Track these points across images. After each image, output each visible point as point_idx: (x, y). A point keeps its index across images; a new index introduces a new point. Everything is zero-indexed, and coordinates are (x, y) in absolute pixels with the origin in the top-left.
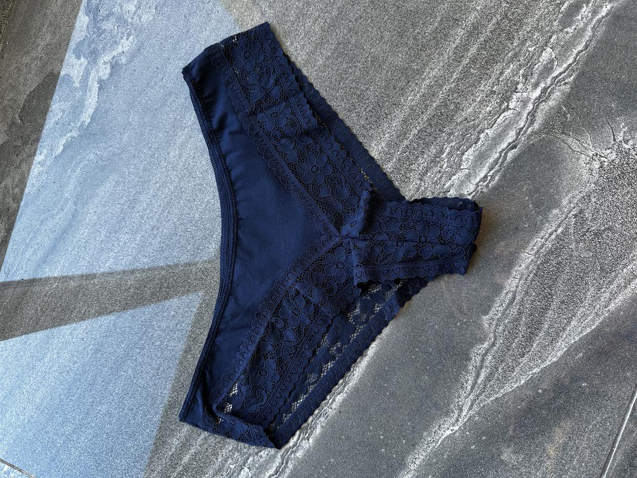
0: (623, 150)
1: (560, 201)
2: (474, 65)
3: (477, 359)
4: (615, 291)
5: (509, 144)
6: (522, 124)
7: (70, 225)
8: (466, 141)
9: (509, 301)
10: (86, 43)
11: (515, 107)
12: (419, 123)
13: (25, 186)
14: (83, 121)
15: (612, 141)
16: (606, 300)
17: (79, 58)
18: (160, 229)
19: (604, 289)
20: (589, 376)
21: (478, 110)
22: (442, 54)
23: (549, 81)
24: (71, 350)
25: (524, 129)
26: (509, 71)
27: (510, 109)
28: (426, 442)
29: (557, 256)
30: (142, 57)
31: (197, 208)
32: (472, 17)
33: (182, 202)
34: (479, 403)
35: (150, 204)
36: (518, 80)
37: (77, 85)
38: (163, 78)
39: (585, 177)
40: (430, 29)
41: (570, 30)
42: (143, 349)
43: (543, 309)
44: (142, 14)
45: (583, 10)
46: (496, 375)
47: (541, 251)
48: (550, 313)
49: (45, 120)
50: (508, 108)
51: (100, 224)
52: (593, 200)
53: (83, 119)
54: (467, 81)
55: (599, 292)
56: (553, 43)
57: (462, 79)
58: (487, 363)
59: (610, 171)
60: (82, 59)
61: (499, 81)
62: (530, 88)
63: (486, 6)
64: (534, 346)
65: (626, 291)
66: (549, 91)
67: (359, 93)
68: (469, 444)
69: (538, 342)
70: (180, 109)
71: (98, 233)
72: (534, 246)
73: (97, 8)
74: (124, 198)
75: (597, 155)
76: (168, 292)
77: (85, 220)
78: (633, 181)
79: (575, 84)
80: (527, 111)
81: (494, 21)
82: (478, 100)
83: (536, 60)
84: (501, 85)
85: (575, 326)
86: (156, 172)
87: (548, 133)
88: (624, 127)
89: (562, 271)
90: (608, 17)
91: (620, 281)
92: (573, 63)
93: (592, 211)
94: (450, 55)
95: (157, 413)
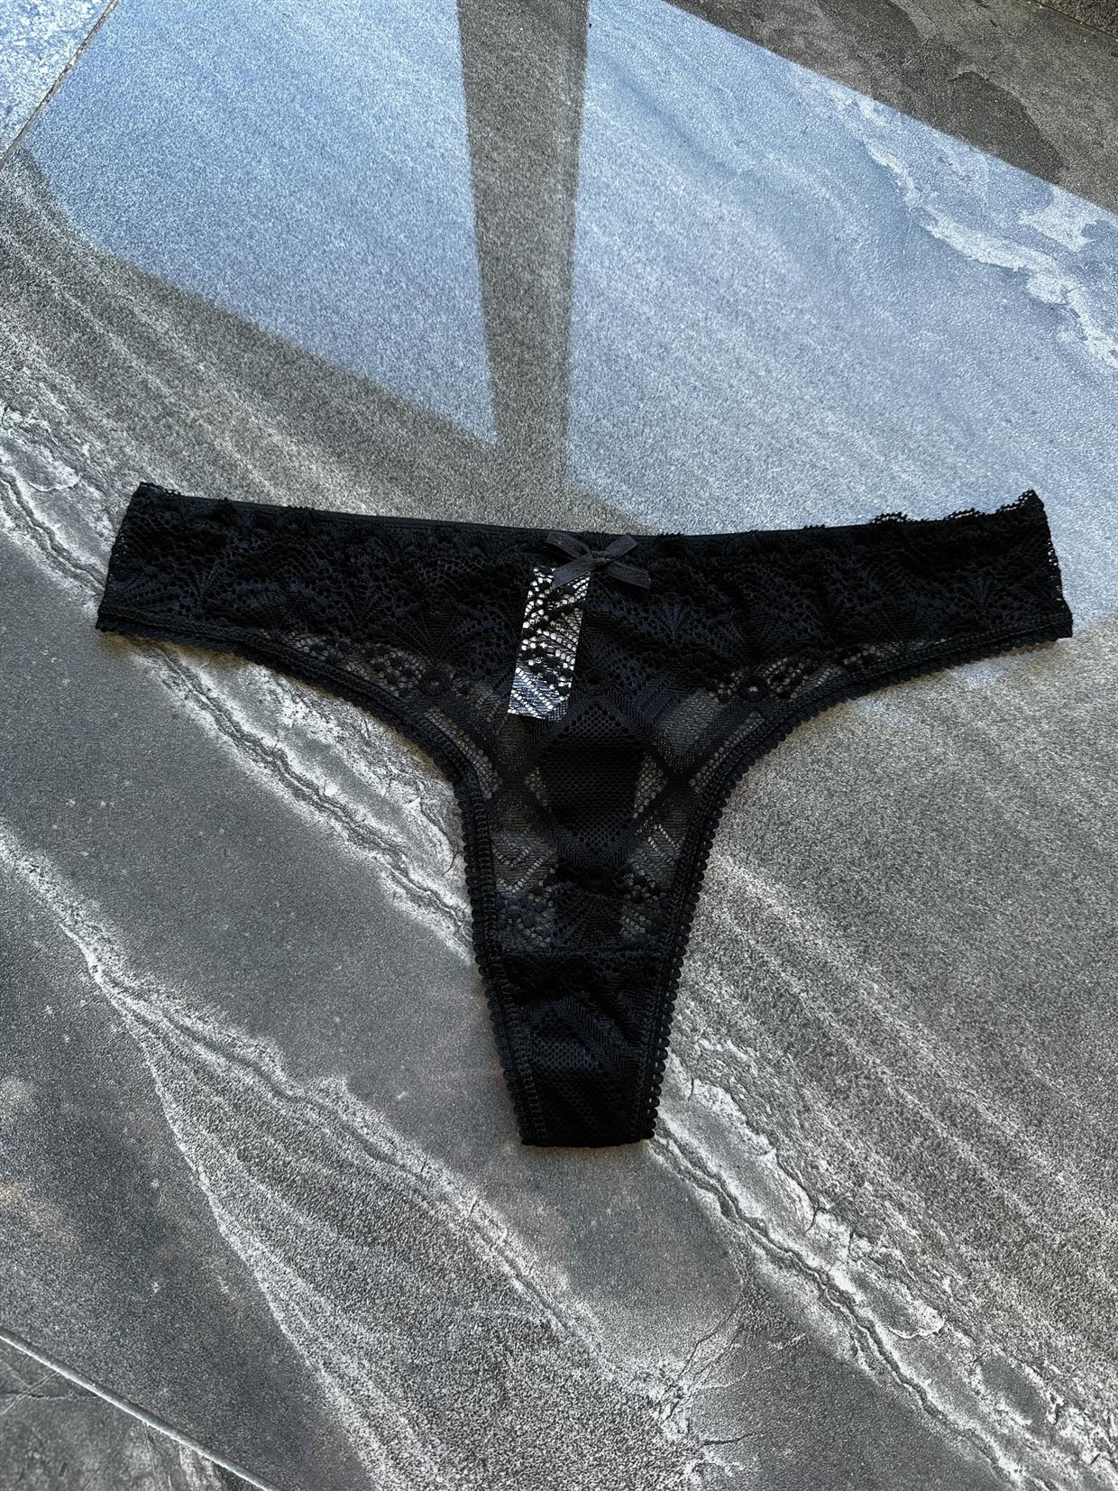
0: (681, 1460)
1: (588, 1297)
2: (928, 1147)
3: (249, 1050)
4: (359, 1390)
5: (734, 1200)
6: (777, 1236)
8: (756, 1100)
9: (371, 1144)
11: (818, 1227)
12: (814, 999)
13: (805, 64)
14: (937, 221)
15: (705, 1437)
16: (343, 1366)
17: (1087, 231)
18: (659, 363)
19: (367, 1365)
20: (172, 1302)
21: (823, 1139)
22: (967, 1077)
23: (866, 1313)
24: (408, 114)
25: (764, 1240)
26: (904, 1225)
27: (815, 1215)
28: (74, 904)
29: (459, 1269)
30: (1065, 381)
31: (695, 455)
32: (1041, 1159)
33: (716, 422)
34: (147, 1040)
35: (720, 348)
36: (880, 1243)
37: (1025, 219)
38: (1010, 421)
39: (634, 1364)
40: (1029, 1056)
41: (977, 1380)
42: (387, 282)
43: (343, 1219)
45: (1019, 1418)
46: (207, 1089)
47: (478, 1235)
48: (331, 1235)
49: (952, 133)
50: (818, 1209)
51: (691, 224)
52: (577, 1373)
53: (944, 220)
54: (896, 1126)
55: (362, 1353)
56: (952, 1337)
57: (902, 1114)
58: (238, 1072)
59: (637, 1422)
60: (1082, 241)
61: (883, 1197)
62: (858, 1267)
63: (1063, 1195)
64: (260, 1186)
65: (356, 1416)
66: (844, 1309)
67: (907, 870)
68: (56, 1003)
69: (269, 1196)
70: (930, 449)
71: (672, 219)
72: (491, 1221)
74: (744, 290)
75: (680, 1397)
76: (510, 360)
77: (707, 193)
78: (606, 1471)
79: (851, 1373)
80: (804, 1253)
81: (1025, 1208)
82: (848, 1144)
83: (920, 1290)
84: (874, 1201)
85: (292, 1286)
86: (794, 373)
87: (745, 1293)
88: (733, 1468)
89: (423, 1276)
90: (993, 1473)
91: (380, 1406)
92: (899, 1374)
93: (552, 1366)
94: (960, 1096)
95: (234, 292)
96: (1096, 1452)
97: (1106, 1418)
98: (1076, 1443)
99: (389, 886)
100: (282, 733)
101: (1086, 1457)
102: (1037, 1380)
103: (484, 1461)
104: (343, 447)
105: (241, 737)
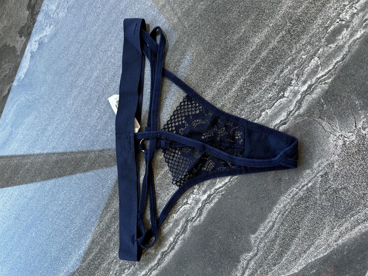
0: (361, 134)
1: (312, 164)
2: (264, 64)
3: (244, 263)
4: (343, 232)
5: (281, 121)
6: (292, 108)
7: (8, 140)
8: (252, 116)
9: (270, 228)
10: (26, 27)
11: (289, 96)
12: (222, 100)
14: (20, 76)
15: (354, 127)
16: (336, 237)
17: (21, 37)
18: (58, 149)
19: (336, 229)
21: (262, 96)
22: (243, 55)
23: (314, 80)
25: (293, 112)
26: (287, 70)
27: (285, 97)
29: (306, 202)
30: (57, 40)
31: (79, 138)
32: (266, 31)
33: (71, 133)
35: (53, 133)
36: (293, 77)
37: (19, 53)
38: (67, 54)
39: (332, 150)
40: (236, 37)
41: (333, 46)
42: (42, 221)
43: (292, 236)
44: (59, 12)
45: (344, 32)
47: (295, 197)
48: (297, 240)
50: (283, 96)
51: (24, 141)
52: (336, 167)
54: (258, 75)
55: (332, 231)
56: (320, 54)
57: (254, 73)
58: (250, 266)
59: (350, 148)
60: (23, 38)
61: (279, 77)
62: (300, 83)
63: (276, 24)
64: (284, 260)
65: (351, 233)
66: (313, 87)
69: (286, 258)
70: (75, 75)
72: (291, 193)
73: (34, 6)
74: (39, 127)
75: (342, 135)
76: (59, 189)
77: (17, 137)
78: (366, 157)
79: (332, 84)
80: (297, 100)
81: (280, 35)
82: (263, 88)
83: (306, 64)
84: (280, 80)
85: (313, 251)
86: (58, 113)
87: (309, 117)
88: (363, 118)
89: (308, 213)
90: (361, 39)
91: (348, 226)
92: (332, 69)
93: (334, 174)
94: (248, 56)
95: (46, 262)
96: (354, 8)
97: (343, 6)
98: (351, 14)
99: (197, 222)
100: (157, 253)
101: (355, 11)
102: (332, 28)
103: (364, 194)
104: (82, 234)
105: (158, 264)
